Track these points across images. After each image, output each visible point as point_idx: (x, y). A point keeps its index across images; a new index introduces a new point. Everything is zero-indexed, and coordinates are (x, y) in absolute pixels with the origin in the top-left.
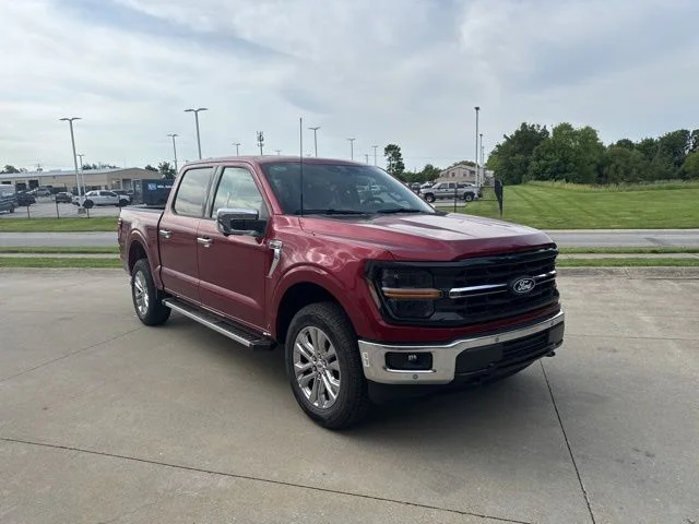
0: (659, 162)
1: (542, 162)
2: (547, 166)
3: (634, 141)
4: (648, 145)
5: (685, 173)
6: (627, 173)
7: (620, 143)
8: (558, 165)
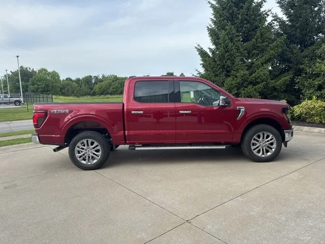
0: (85, 88)
1: (36, 86)
2: (38, 88)
3: (73, 79)
4: (78, 81)
5: (95, 93)
6: (73, 92)
7: (67, 79)
8: (44, 88)
